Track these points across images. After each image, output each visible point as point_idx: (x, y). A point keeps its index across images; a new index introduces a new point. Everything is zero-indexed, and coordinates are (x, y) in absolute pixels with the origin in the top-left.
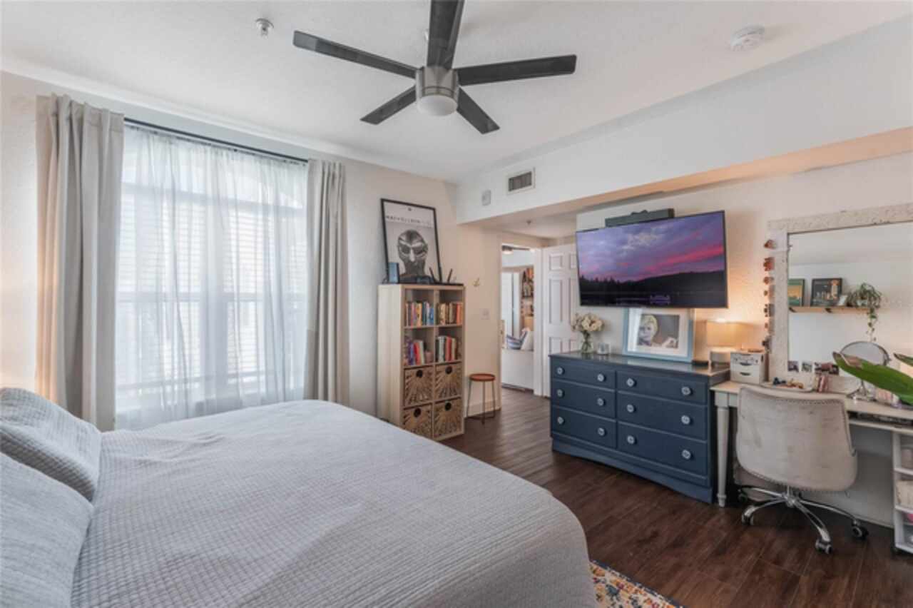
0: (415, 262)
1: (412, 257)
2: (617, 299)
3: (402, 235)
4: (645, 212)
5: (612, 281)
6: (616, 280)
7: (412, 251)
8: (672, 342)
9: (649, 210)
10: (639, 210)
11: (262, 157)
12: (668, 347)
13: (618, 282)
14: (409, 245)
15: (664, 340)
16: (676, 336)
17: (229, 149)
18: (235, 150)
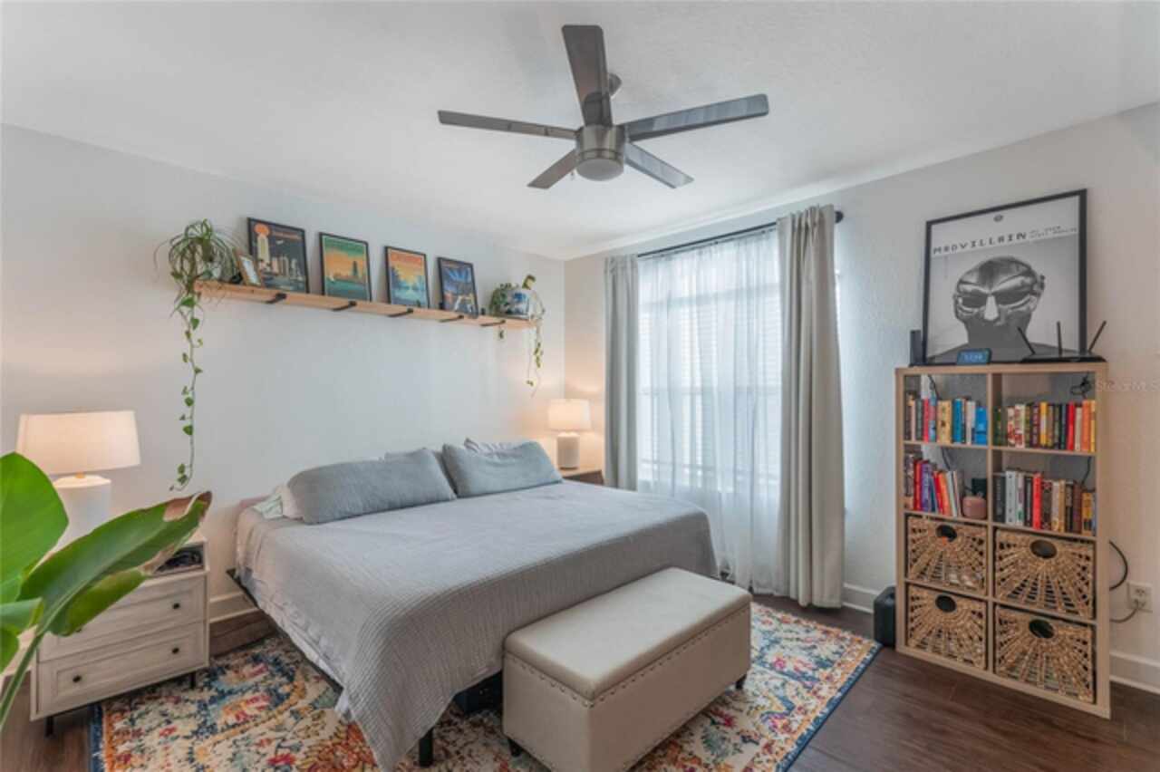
0: (998, 319)
1: (991, 311)
3: (969, 273)
7: (991, 301)
11: (740, 238)
14: (985, 290)
17: (711, 244)
18: (717, 243)
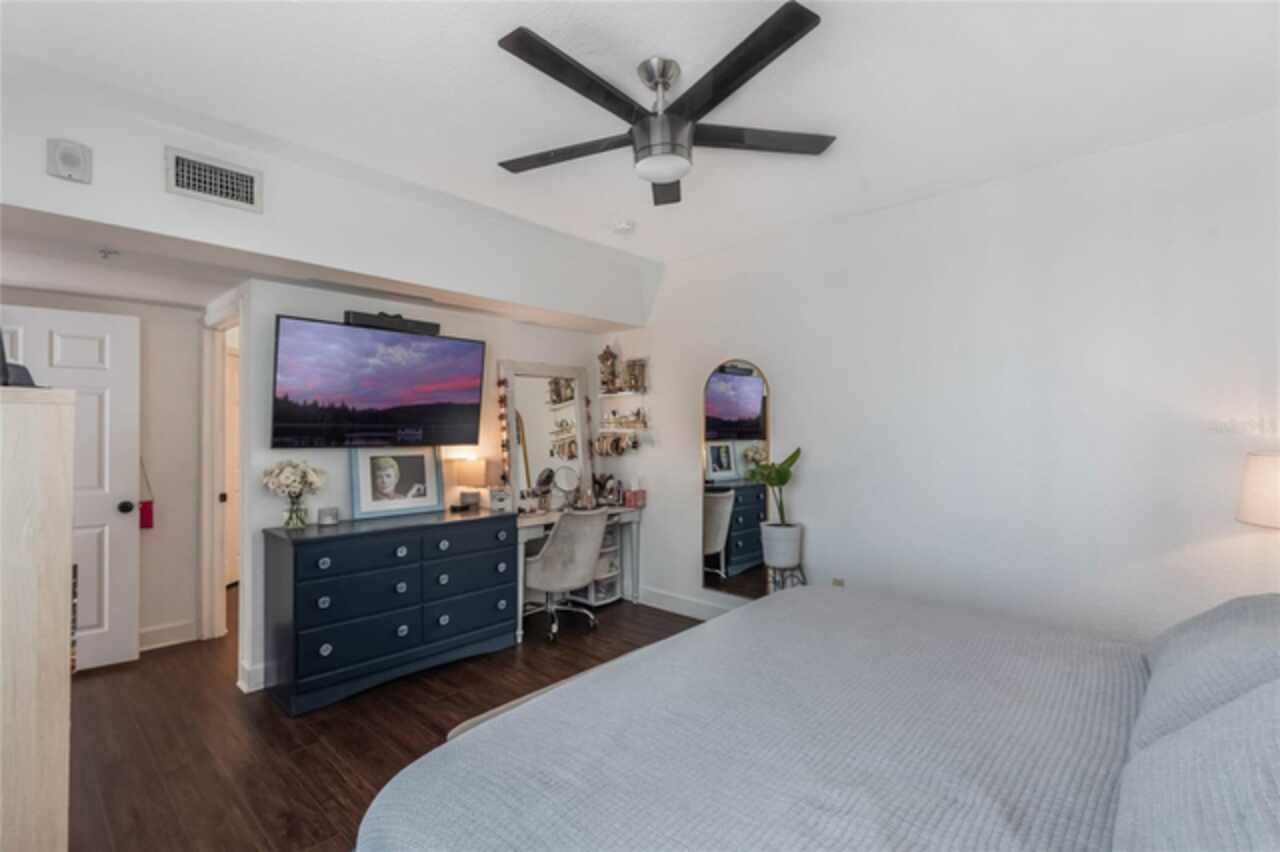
2: (348, 435)
4: (398, 317)
5: (344, 409)
6: (350, 407)
8: (419, 490)
9: (405, 316)
10: (391, 312)
12: (414, 496)
13: (354, 410)
15: (410, 488)
16: (422, 481)
